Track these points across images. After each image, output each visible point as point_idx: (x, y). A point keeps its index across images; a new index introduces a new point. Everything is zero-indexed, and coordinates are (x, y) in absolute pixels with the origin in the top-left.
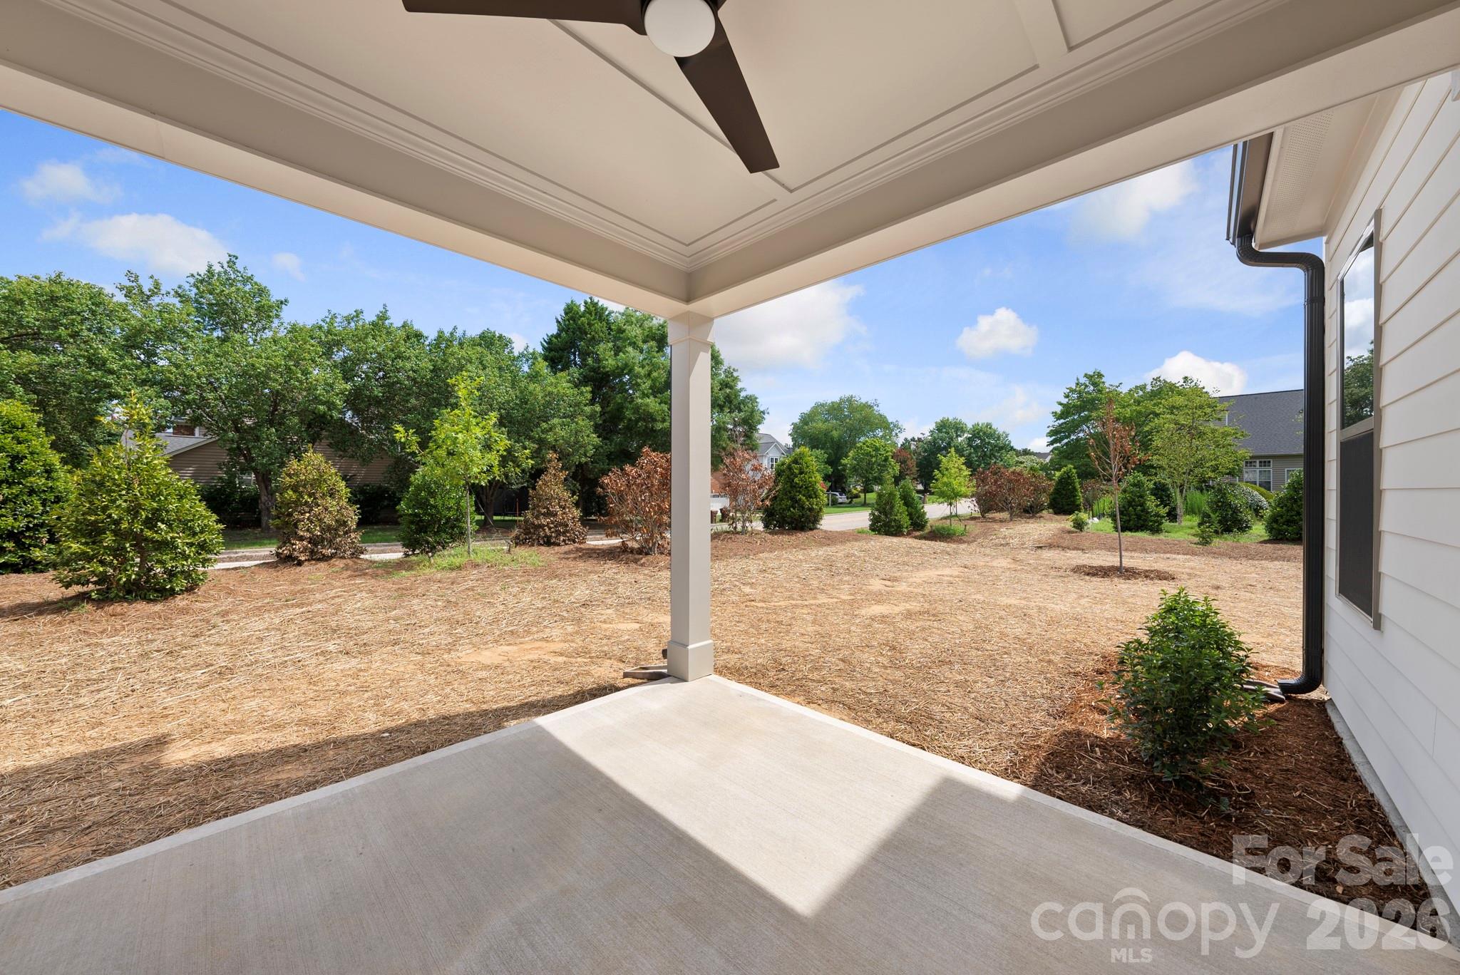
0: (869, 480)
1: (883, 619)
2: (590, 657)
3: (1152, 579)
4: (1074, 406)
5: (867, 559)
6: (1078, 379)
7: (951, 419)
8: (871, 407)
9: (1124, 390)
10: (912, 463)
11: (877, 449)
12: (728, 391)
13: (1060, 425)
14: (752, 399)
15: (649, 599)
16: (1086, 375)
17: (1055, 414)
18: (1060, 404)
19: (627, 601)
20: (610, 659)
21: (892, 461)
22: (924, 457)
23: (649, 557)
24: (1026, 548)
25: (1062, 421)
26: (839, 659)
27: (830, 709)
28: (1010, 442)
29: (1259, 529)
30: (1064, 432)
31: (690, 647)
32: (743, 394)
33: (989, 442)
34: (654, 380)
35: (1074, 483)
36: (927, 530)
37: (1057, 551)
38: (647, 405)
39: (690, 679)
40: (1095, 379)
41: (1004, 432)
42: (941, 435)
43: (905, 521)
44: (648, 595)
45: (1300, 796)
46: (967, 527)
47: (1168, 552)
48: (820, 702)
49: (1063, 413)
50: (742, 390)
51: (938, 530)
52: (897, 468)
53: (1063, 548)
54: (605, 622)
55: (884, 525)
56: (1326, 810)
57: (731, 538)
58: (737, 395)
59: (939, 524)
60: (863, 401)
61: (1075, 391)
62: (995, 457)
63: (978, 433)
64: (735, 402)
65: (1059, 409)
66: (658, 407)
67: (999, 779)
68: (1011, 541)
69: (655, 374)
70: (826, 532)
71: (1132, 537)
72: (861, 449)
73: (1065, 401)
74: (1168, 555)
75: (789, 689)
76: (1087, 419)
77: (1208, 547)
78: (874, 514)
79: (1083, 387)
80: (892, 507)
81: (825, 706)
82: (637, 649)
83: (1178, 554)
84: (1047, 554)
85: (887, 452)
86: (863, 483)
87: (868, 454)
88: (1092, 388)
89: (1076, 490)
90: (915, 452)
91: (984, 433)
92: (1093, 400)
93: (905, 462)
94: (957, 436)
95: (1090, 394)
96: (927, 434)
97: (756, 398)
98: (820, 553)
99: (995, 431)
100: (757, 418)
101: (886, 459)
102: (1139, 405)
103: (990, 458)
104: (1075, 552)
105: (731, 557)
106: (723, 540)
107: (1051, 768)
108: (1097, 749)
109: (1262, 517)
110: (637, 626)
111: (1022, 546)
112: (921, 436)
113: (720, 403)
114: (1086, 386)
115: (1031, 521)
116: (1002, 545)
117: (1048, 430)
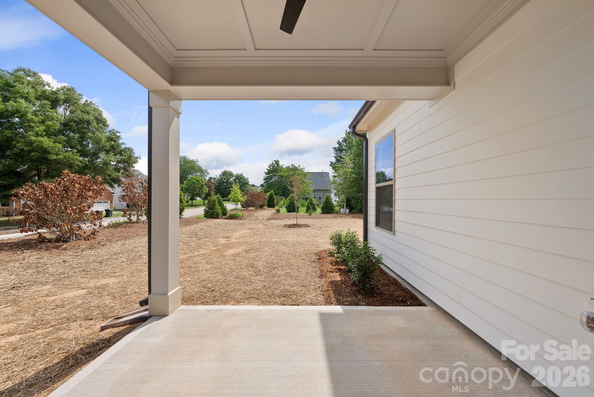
0: (194, 194)
1: (238, 255)
2: (51, 326)
3: (305, 227)
4: (271, 171)
5: (211, 230)
6: (272, 162)
7: (228, 171)
8: (194, 162)
9: (284, 167)
10: (213, 187)
11: (198, 181)
12: (113, 143)
13: (267, 177)
14: (130, 150)
15: (83, 271)
16: (275, 161)
17: (265, 173)
18: (267, 169)
19: (62, 276)
20: (75, 321)
21: (205, 187)
22: (217, 185)
23: (68, 244)
24: (264, 220)
25: (268, 175)
26: (234, 278)
27: (249, 303)
28: (249, 181)
29: (319, 210)
30: (268, 179)
32: (123, 146)
33: (242, 181)
34: (48, 127)
35: (273, 197)
36: (228, 215)
37: (274, 220)
38: (42, 142)
40: (277, 162)
41: (247, 178)
42: (224, 177)
43: (220, 212)
44: (81, 269)
45: (383, 282)
46: (243, 213)
47: (303, 218)
48: (243, 301)
49: (268, 173)
50: (122, 144)
51: (233, 215)
52: (207, 189)
53: (276, 219)
54: (47, 296)
55: (210, 214)
56: (389, 283)
57: (130, 226)
58: (119, 146)
59: (232, 213)
60: (191, 159)
61: (272, 165)
62: (244, 186)
63: (238, 177)
64: (118, 150)
65: (267, 171)
66: (52, 144)
67: (327, 306)
68: (259, 218)
69: (49, 123)
70: (186, 219)
71: (293, 214)
72: (191, 181)
73: (268, 168)
74: (303, 219)
75: (224, 299)
76: (275, 175)
77: (311, 216)
78: (206, 210)
79: (274, 164)
80: (214, 206)
81: (246, 302)
82: (98, 307)
83: (305, 219)
84: (272, 221)
85: (203, 182)
86: (191, 196)
87: (194, 183)
88: (276, 165)
89: (274, 199)
90: (213, 183)
91: (240, 178)
92: (277, 169)
93: (210, 187)
94: (230, 178)
95: (276, 167)
96: (219, 176)
97: (133, 150)
98: (187, 229)
99: (244, 177)
100: (133, 160)
101: (202, 186)
102: (288, 172)
103: (242, 187)
104: (279, 220)
105: (135, 237)
106: (125, 227)
107: (338, 296)
108: (343, 285)
109: (320, 207)
110: (84, 291)
111: (263, 219)
112: (215, 177)
113: (107, 149)
114: (275, 164)
115: (263, 210)
116: (256, 219)
117: (263, 178)
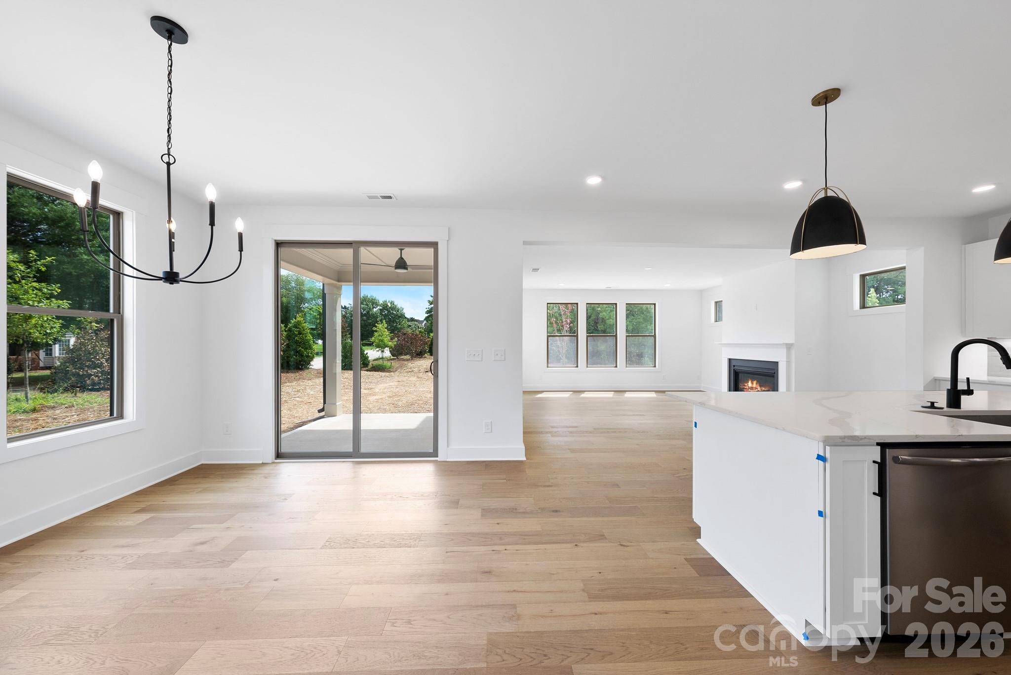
7: (369, 296)
24: (421, 373)
28: (404, 313)
31: (337, 404)
33: (393, 313)
36: (370, 367)
39: (338, 415)
41: (401, 308)
46: (393, 364)
51: (377, 366)
59: (376, 363)
62: (396, 321)
63: (386, 307)
68: (414, 369)
91: (390, 307)
94: (373, 308)
99: (396, 306)
111: (419, 371)
115: (421, 359)
116: (409, 371)
117: (426, 310)
